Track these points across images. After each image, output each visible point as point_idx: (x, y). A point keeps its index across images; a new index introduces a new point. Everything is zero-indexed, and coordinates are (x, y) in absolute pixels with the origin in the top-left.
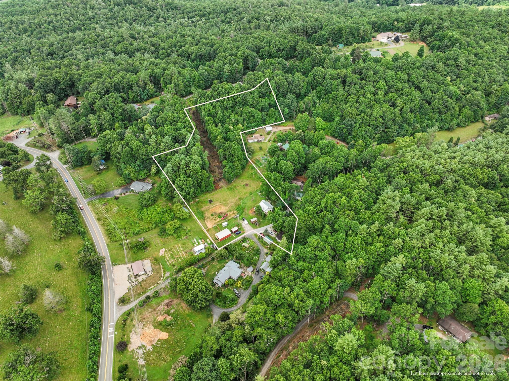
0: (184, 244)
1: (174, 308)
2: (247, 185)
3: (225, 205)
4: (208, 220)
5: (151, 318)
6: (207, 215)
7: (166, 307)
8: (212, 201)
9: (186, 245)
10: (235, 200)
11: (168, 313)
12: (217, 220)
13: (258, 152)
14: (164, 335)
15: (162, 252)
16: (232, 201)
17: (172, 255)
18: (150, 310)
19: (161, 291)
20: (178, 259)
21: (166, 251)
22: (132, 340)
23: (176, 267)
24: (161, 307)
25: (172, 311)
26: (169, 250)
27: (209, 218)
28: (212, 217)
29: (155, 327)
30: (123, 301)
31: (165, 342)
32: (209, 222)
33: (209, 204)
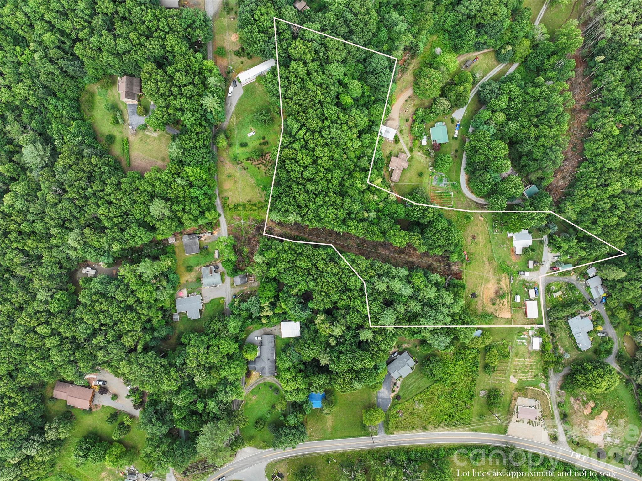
0: (517, 354)
1: (583, 396)
2: (474, 237)
3: (488, 281)
4: (498, 312)
5: (583, 419)
6: (490, 309)
7: (578, 402)
8: (475, 294)
9: (520, 353)
10: (487, 267)
11: (585, 403)
12: (506, 303)
13: (421, 181)
14: (604, 414)
15: (514, 380)
16: (487, 270)
17: (523, 372)
18: (574, 417)
19: (559, 399)
20: (532, 369)
21: (514, 376)
22: (596, 442)
23: (539, 374)
24: (576, 406)
25: (585, 398)
26: (516, 372)
27: (496, 310)
28: (497, 307)
29: (593, 418)
30: (554, 438)
31: (609, 416)
32: (502, 313)
33: (475, 299)
